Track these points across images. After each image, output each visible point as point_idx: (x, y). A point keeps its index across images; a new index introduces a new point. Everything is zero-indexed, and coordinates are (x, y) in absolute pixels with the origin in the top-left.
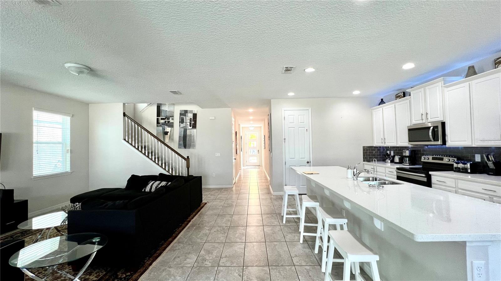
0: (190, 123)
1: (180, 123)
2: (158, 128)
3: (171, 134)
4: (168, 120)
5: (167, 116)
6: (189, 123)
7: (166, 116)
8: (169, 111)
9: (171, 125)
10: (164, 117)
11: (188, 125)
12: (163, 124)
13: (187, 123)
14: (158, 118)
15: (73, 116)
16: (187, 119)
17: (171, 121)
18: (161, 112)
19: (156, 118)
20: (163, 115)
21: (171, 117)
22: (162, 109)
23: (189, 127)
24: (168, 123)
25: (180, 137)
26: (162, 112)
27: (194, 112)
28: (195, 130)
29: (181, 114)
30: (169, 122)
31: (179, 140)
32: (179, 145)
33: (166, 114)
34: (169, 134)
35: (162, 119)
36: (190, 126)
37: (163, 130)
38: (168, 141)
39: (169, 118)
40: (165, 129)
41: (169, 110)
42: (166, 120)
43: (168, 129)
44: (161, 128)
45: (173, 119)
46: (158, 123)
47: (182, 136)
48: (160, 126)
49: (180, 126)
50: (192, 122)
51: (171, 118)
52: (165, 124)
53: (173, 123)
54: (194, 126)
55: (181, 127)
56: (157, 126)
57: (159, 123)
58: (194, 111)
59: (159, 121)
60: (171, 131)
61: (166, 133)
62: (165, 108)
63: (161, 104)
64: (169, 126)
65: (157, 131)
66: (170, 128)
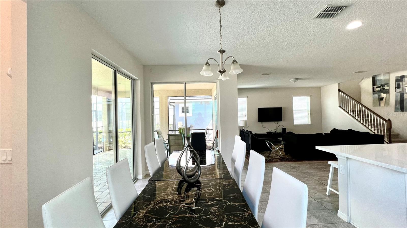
2: (374, 95)
3: (387, 99)
5: (382, 84)
7: (381, 84)
8: (384, 80)
9: (387, 92)
10: (379, 86)
12: (378, 91)
13: (404, 88)
14: (374, 87)
15: (311, 96)
16: (404, 84)
17: (386, 87)
18: (377, 82)
19: (372, 87)
20: (378, 84)
21: (386, 84)
22: (377, 79)
24: (383, 90)
25: (396, 101)
29: (396, 81)
30: (384, 89)
31: (395, 104)
32: (396, 108)
33: (381, 83)
34: (384, 99)
35: (377, 87)
38: (384, 106)
39: (384, 86)
40: (380, 96)
41: (383, 79)
42: (381, 88)
43: (383, 95)
44: (376, 95)
45: (388, 86)
47: (399, 100)
48: (376, 93)
49: (396, 91)
51: (386, 86)
52: (380, 91)
53: (388, 89)
55: (397, 92)
56: (373, 94)
57: (375, 91)
59: (375, 89)
60: (386, 97)
61: (382, 99)
62: (381, 78)
63: (376, 75)
64: (384, 93)
65: (373, 98)
66: (386, 94)
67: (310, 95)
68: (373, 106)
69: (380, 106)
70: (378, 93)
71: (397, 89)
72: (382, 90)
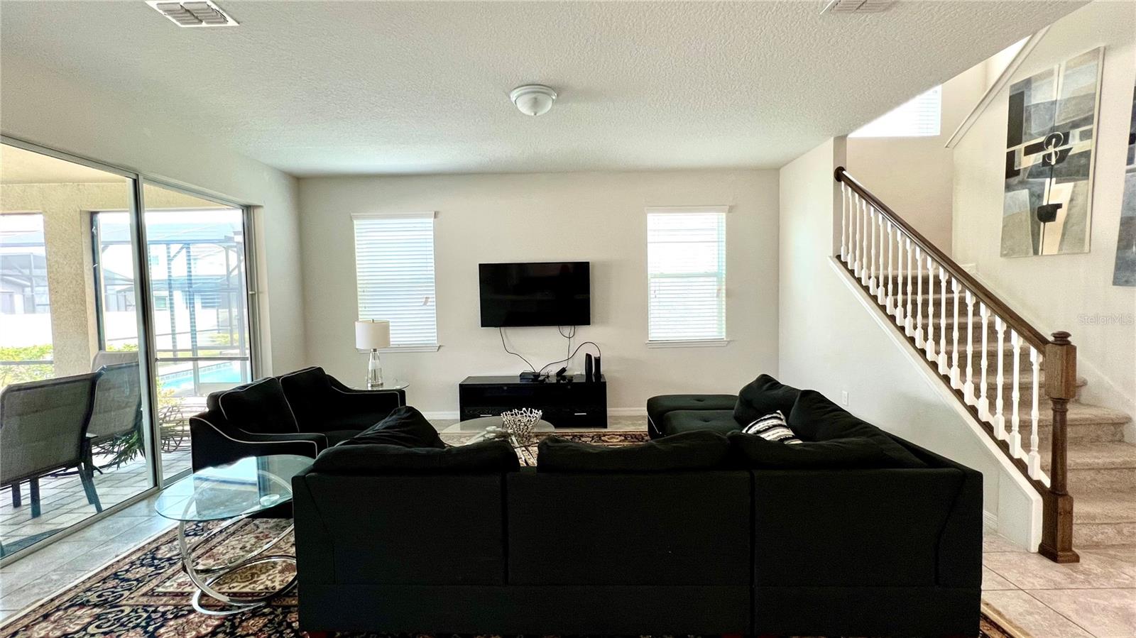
1: (1131, 144)
2: (1011, 194)
3: (1075, 211)
4: (1058, 149)
5: (1058, 128)
7: (1053, 129)
8: (1069, 100)
9: (1078, 168)
10: (1041, 139)
12: (1036, 172)
14: (1013, 152)
17: (1076, 145)
18: (1028, 119)
19: (1004, 151)
20: (1035, 132)
21: (1075, 125)
22: (1034, 102)
24: (1058, 162)
25: (1125, 222)
26: (1034, 117)
30: (1062, 156)
31: (1120, 240)
32: (1122, 265)
33: (1052, 119)
34: (1061, 214)
35: (1030, 150)
37: (1034, 199)
38: (1056, 253)
39: (1067, 135)
40: (1040, 196)
41: (1067, 96)
42: (1051, 150)
43: (1057, 192)
44: (1023, 195)
45: (1086, 135)
46: (1011, 172)
48: (1023, 184)
49: (1129, 163)
51: (1075, 134)
52: (1045, 170)
53: (1086, 154)
56: (1008, 188)
57: (1017, 173)
59: (1016, 163)
60: (1072, 200)
61: (1047, 214)
62: (1051, 92)
63: (1028, 82)
64: (1062, 176)
65: (1006, 209)
66: (1072, 184)
67: (726, 208)
68: (1002, 255)
69: (1036, 252)
70: (1030, 180)
72: (1053, 162)
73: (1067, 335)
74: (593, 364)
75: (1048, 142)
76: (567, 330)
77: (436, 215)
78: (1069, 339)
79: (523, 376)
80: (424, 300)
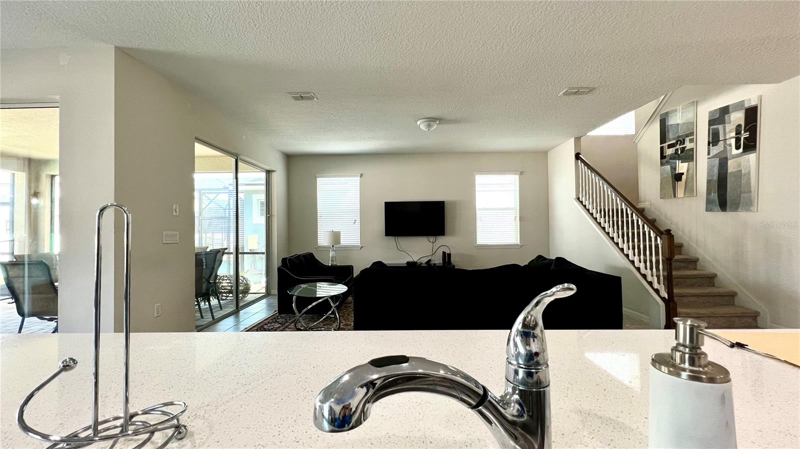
0: (738, 140)
1: (709, 145)
2: (663, 167)
3: (690, 175)
4: (681, 147)
5: (680, 136)
6: (733, 141)
7: (678, 137)
8: (684, 123)
9: (689, 156)
10: (674, 141)
11: (730, 145)
12: (673, 157)
13: (728, 142)
14: (663, 147)
16: (727, 131)
17: (688, 145)
18: (668, 131)
19: (659, 146)
20: (671, 137)
21: (687, 136)
22: (670, 123)
23: (735, 152)
24: (681, 153)
25: (709, 182)
26: (670, 130)
27: (747, 105)
28: (752, 157)
29: (711, 122)
30: (683, 149)
31: (707, 190)
32: (709, 202)
33: (678, 131)
34: (684, 177)
35: (670, 146)
36: (738, 148)
37: (672, 170)
38: (683, 196)
39: (684, 140)
40: (675, 169)
41: (682, 122)
42: (678, 147)
43: (682, 167)
44: (669, 167)
45: (691, 141)
46: (663, 157)
47: (715, 178)
48: (667, 163)
49: (709, 154)
50: (744, 135)
51: (687, 139)
52: (676, 156)
53: (692, 150)
54: (750, 145)
55: (711, 155)
56: (662, 164)
57: (665, 157)
58: (750, 100)
59: (664, 152)
60: (688, 171)
61: (678, 177)
62: (676, 120)
63: (667, 113)
64: (683, 160)
65: (661, 174)
66: (687, 164)
67: (519, 172)
68: (661, 198)
69: (675, 196)
70: (671, 161)
71: (712, 146)
72: (679, 153)
73: (670, 230)
74: (447, 257)
75: (677, 143)
76: (432, 239)
77: (361, 176)
78: (671, 232)
79: (408, 263)
80: (354, 221)
